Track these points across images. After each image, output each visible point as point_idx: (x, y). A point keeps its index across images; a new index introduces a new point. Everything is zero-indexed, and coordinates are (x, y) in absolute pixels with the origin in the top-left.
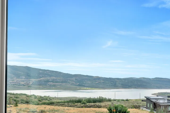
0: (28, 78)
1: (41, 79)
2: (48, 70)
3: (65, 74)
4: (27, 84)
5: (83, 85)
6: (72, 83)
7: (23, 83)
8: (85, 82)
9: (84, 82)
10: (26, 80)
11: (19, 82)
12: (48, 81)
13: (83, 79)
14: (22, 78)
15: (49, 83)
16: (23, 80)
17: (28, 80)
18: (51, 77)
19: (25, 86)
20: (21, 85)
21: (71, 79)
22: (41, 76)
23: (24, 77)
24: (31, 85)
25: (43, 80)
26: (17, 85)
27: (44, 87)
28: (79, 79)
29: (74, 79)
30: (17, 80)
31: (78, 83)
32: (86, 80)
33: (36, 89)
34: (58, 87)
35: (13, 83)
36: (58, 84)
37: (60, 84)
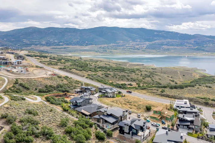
0: (143, 41)
1: (155, 42)
2: (164, 31)
3: (183, 34)
4: (141, 48)
5: (203, 48)
6: (189, 46)
7: (137, 47)
8: (206, 45)
9: (204, 44)
10: (140, 43)
11: (134, 46)
12: (162, 44)
13: (204, 42)
14: (137, 41)
15: (163, 47)
16: (138, 43)
17: (143, 43)
18: (165, 39)
19: (139, 50)
20: (136, 49)
21: (188, 41)
22: (156, 38)
23: (139, 40)
24: (145, 48)
25: (158, 43)
26: (132, 49)
27: (158, 52)
28: (198, 41)
29: (192, 41)
30: (132, 43)
31: (197, 47)
32: (207, 42)
33: (149, 54)
34: (172, 52)
35: (129, 46)
36: (172, 47)
37: (175, 47)
